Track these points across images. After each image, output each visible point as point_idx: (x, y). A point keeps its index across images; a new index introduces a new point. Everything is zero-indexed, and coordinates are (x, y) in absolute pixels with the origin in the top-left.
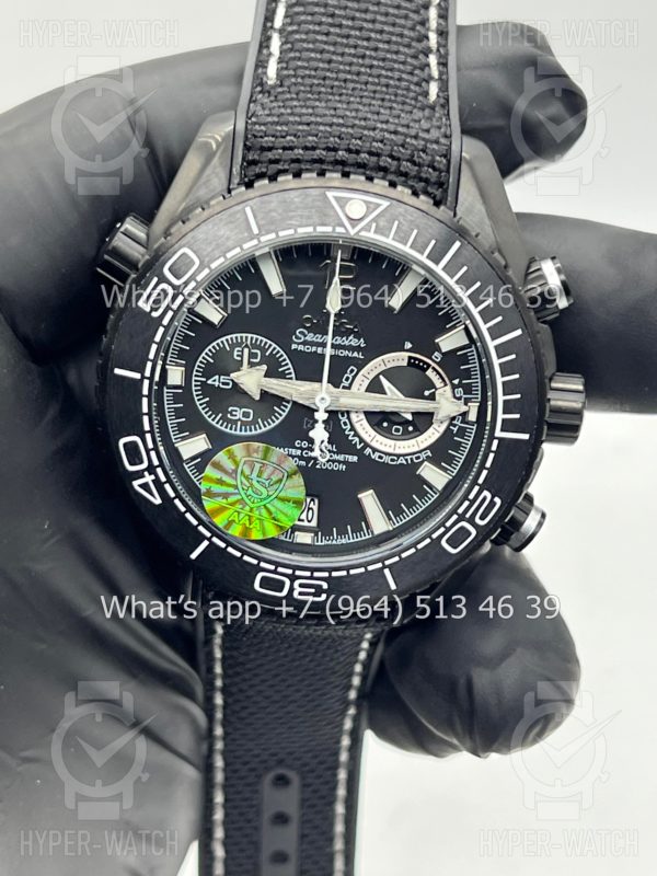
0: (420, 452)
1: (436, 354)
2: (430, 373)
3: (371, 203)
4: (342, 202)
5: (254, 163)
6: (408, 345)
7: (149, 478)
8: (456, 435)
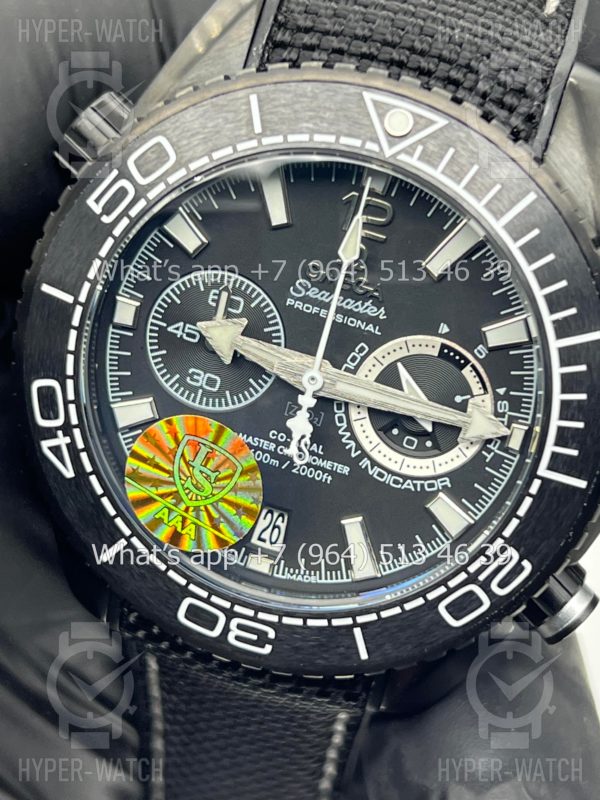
0: (435, 478)
1: (480, 347)
2: (467, 372)
3: (421, 117)
4: (382, 110)
5: (283, 45)
6: (444, 329)
7: (62, 441)
8: (488, 465)
